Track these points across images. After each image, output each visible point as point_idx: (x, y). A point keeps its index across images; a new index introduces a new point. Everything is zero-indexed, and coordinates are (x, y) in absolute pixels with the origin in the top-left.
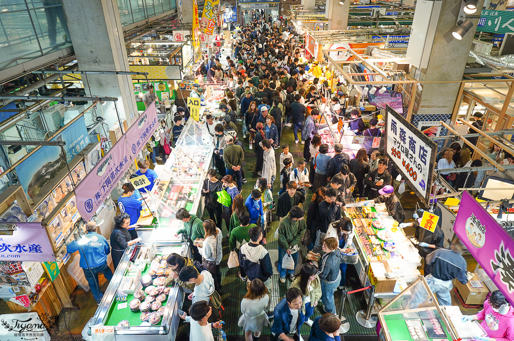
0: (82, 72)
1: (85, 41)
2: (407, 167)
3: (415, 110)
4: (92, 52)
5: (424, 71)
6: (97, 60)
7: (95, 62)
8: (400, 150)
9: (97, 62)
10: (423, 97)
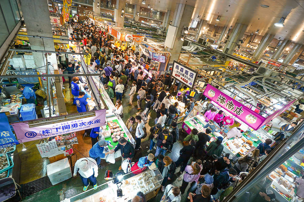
0: (40, 37)
1: (33, 18)
2: (183, 79)
3: (168, 63)
4: (38, 25)
5: (171, 49)
6: (41, 30)
7: (40, 31)
8: (180, 74)
9: (41, 32)
10: (171, 58)
